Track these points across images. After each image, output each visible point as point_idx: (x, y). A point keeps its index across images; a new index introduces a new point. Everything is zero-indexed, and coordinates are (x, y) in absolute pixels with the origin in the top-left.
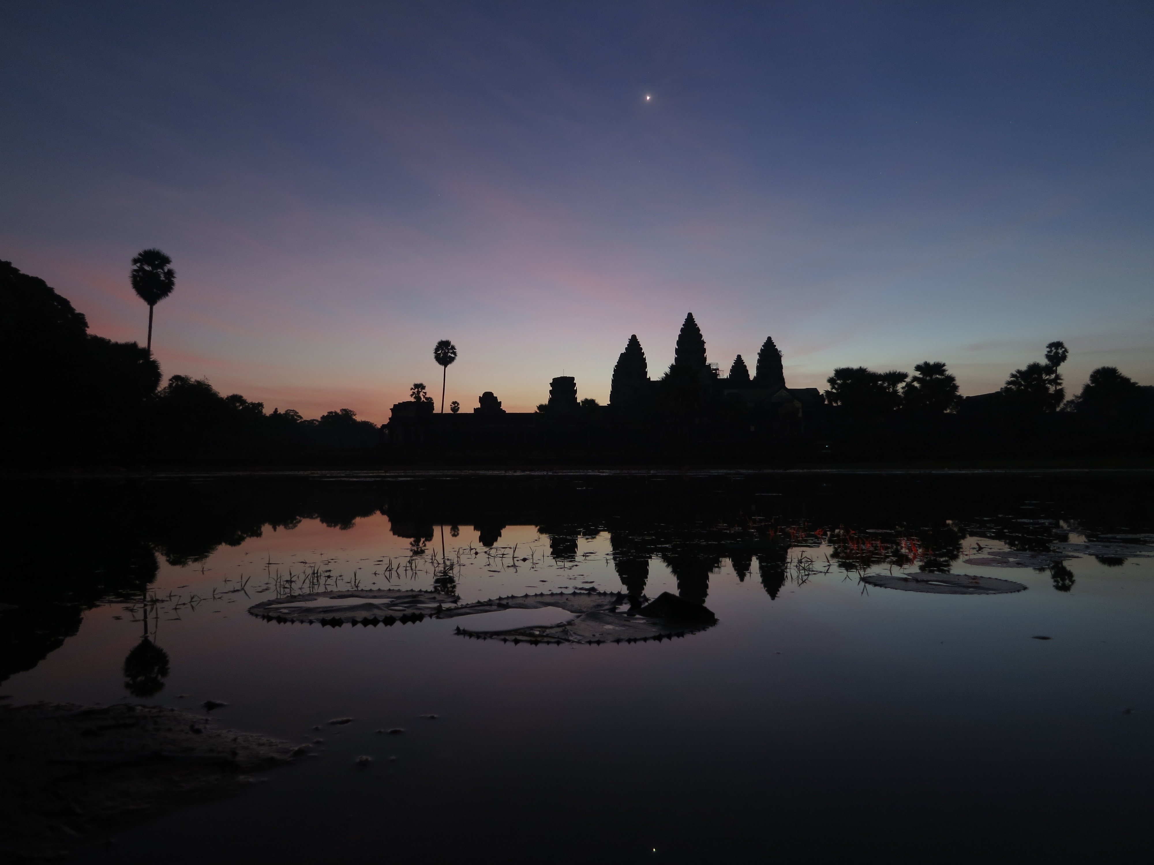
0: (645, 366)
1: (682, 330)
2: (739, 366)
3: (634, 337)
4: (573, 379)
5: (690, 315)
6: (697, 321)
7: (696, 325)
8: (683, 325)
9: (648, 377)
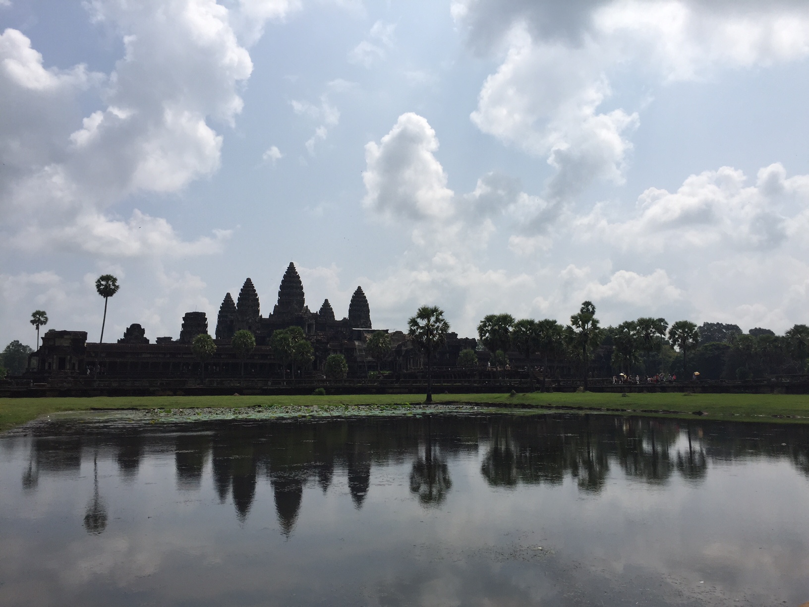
0: (258, 305)
1: (285, 276)
2: (326, 308)
3: (249, 281)
4: (204, 314)
5: (292, 264)
6: (297, 270)
7: (297, 273)
8: (286, 272)
9: (260, 315)
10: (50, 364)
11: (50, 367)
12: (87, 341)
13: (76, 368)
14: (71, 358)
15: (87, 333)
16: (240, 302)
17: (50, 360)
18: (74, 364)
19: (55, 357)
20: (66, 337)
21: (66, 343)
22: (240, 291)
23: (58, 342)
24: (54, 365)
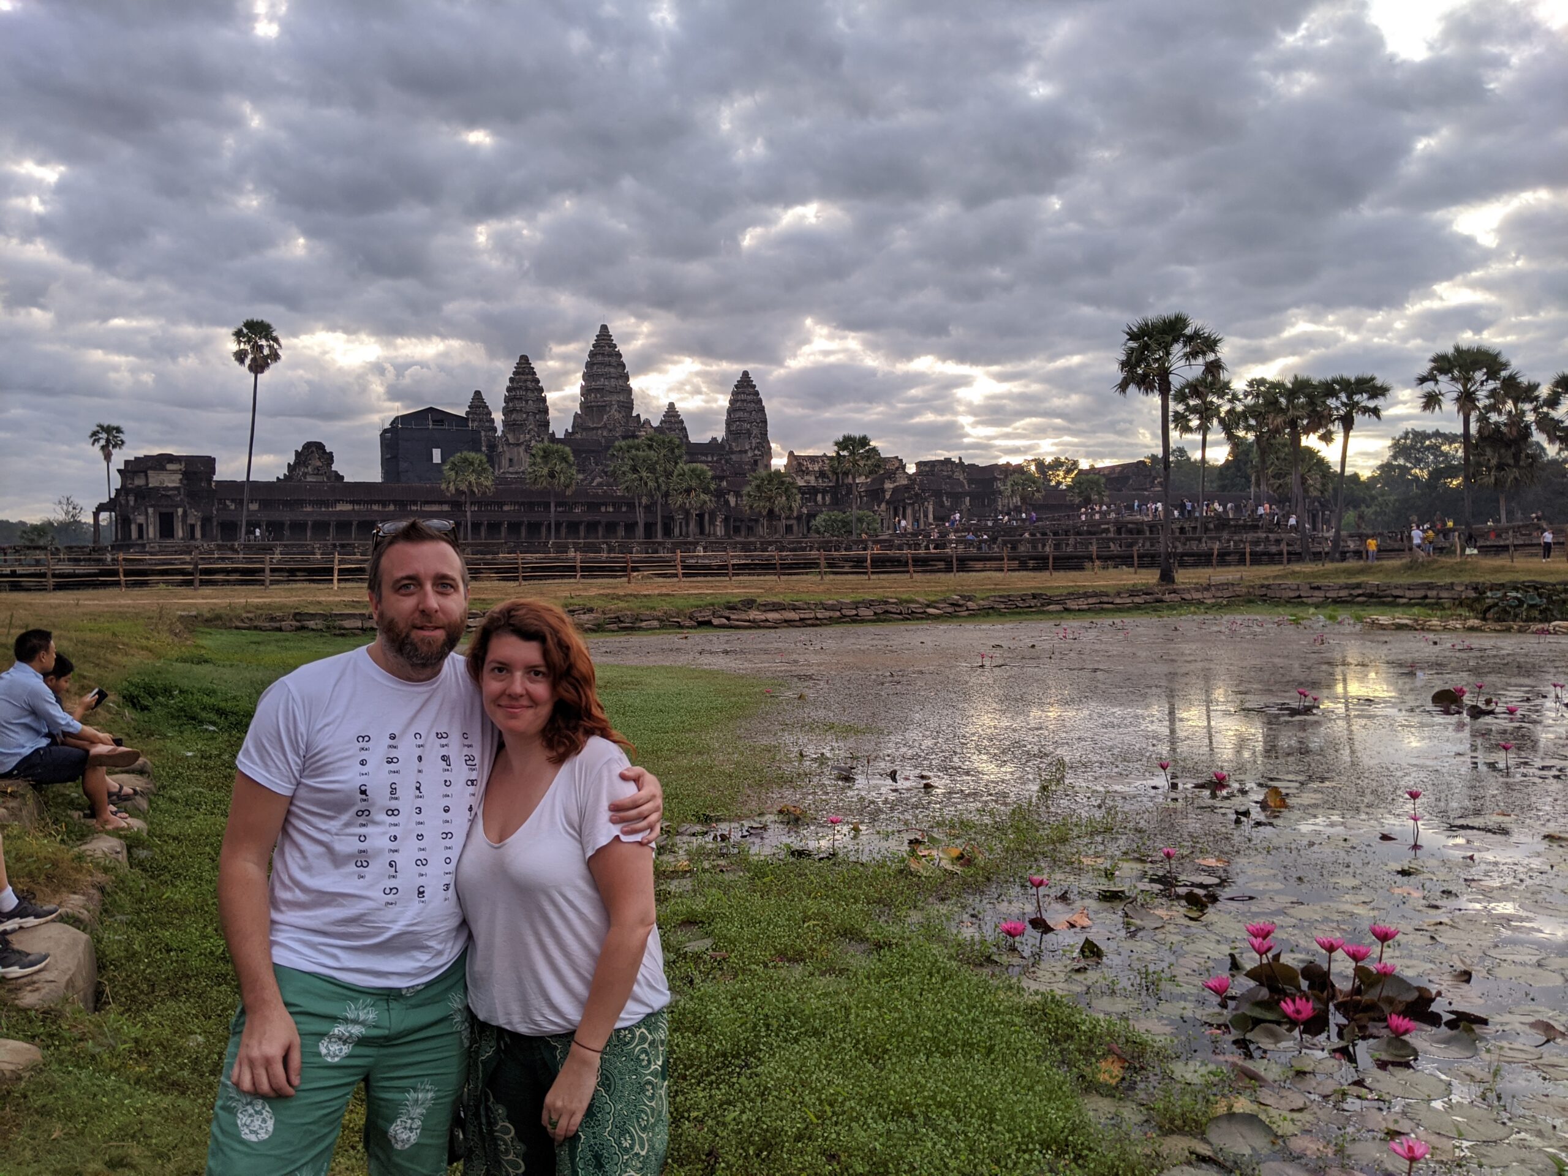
0: (546, 411)
1: (591, 354)
3: (524, 360)
5: (604, 328)
6: (616, 340)
7: (615, 346)
8: (594, 345)
9: (550, 431)
10: (140, 526)
11: (141, 536)
12: (215, 478)
13: (198, 534)
14: (185, 512)
15: (214, 459)
16: (511, 405)
17: (141, 519)
18: (193, 527)
19: (150, 510)
20: (170, 467)
21: (171, 480)
22: (508, 384)
23: (155, 480)
24: (151, 530)
